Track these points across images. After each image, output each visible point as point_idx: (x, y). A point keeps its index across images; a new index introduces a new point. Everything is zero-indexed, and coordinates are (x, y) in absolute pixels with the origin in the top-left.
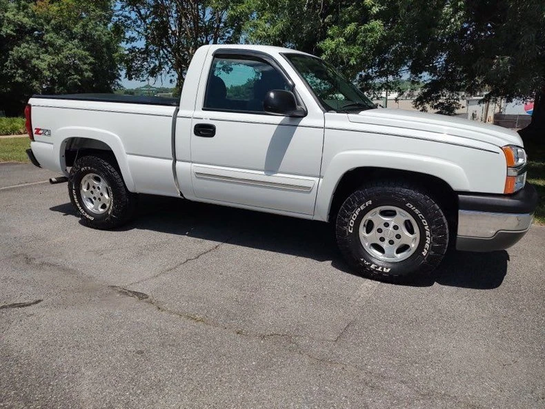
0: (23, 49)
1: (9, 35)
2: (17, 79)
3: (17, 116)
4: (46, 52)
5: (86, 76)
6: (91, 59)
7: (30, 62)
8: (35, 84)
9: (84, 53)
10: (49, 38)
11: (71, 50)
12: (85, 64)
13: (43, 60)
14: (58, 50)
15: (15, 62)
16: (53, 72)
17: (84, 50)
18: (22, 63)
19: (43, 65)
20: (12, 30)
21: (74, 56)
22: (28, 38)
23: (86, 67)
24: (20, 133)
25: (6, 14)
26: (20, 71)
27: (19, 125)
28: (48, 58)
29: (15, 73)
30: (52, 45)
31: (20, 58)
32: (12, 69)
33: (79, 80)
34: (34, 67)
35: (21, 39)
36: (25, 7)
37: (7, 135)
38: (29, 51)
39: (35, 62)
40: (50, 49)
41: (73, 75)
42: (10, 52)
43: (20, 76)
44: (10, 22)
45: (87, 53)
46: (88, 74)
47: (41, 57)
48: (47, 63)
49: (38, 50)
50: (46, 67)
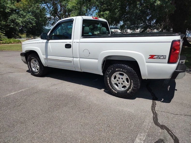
0: (13, 16)
1: (8, 12)
2: (11, 26)
3: (11, 38)
4: (20, 17)
5: (34, 25)
6: (35, 20)
7: (15, 21)
8: (17, 28)
9: (33, 17)
10: (21, 13)
11: (29, 16)
12: (33, 21)
13: (19, 20)
14: (24, 17)
15: (11, 21)
16: (23, 24)
17: (33, 16)
18: (13, 21)
19: (20, 22)
20: (9, 10)
21: (30, 18)
22: (14, 12)
23: (33, 22)
24: (12, 44)
25: (7, 5)
26: (12, 24)
27: (12, 41)
28: (21, 19)
29: (10, 24)
30: (22, 15)
31: (12, 19)
32: (9, 23)
33: (31, 26)
34: (17, 22)
35: (12, 13)
36: (13, 3)
37: (8, 44)
38: (15, 17)
39: (17, 20)
40: (22, 16)
41: (29, 25)
42: (9, 18)
43: (12, 25)
44: (8, 8)
45: (34, 17)
46: (34, 24)
47: (19, 19)
48: (21, 21)
49: (18, 16)
50: (21, 22)
